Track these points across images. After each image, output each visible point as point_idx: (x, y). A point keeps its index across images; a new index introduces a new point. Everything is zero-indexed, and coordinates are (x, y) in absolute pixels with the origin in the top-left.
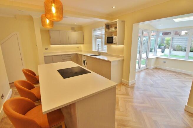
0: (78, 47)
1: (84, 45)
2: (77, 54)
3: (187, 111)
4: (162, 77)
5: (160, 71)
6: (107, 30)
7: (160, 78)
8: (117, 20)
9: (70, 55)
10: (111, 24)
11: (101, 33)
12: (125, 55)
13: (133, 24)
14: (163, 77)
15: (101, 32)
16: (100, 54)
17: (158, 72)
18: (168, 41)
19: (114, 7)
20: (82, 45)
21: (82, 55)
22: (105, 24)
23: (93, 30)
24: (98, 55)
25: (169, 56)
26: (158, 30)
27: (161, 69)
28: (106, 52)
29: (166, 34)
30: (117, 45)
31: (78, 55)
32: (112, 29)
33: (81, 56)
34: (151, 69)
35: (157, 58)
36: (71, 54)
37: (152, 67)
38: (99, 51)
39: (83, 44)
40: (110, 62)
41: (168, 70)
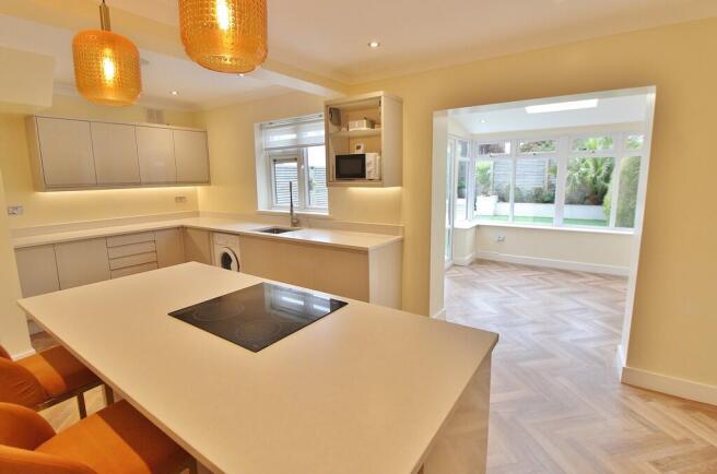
0: (180, 199)
1: (212, 187)
2: (183, 229)
3: (630, 386)
4: (512, 290)
5: (494, 270)
6: (333, 129)
7: (508, 291)
8: (381, 93)
9: (150, 237)
10: (350, 105)
11: (296, 140)
12: (407, 221)
13: (435, 113)
14: (512, 287)
15: (294, 136)
16: (297, 222)
17: (491, 273)
18: (483, 171)
19: (374, 45)
20: (200, 189)
21: (212, 232)
22: (327, 106)
23: (257, 125)
24: (289, 227)
25: (510, 219)
26: (472, 135)
27: (494, 262)
28: (326, 214)
29: (487, 149)
30: (382, 186)
31: (189, 231)
32: (359, 127)
33: (206, 234)
34: (467, 263)
35: (478, 227)
36: (153, 231)
37: (468, 258)
38: (295, 212)
39: (207, 182)
40: (364, 252)
41: (513, 264)
